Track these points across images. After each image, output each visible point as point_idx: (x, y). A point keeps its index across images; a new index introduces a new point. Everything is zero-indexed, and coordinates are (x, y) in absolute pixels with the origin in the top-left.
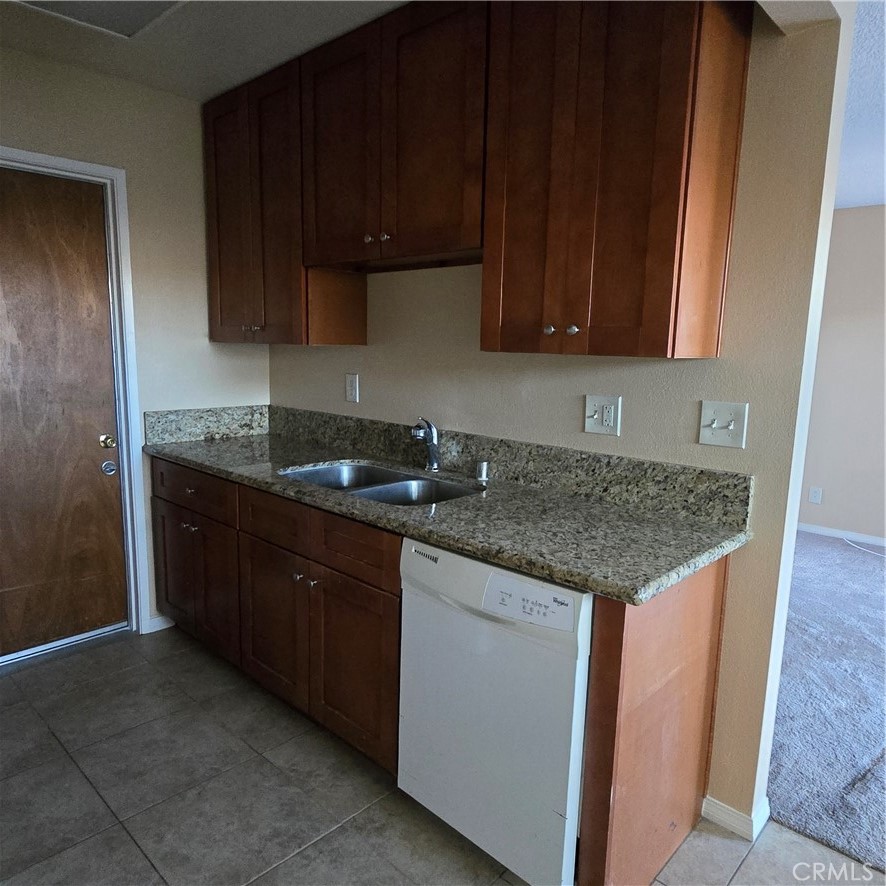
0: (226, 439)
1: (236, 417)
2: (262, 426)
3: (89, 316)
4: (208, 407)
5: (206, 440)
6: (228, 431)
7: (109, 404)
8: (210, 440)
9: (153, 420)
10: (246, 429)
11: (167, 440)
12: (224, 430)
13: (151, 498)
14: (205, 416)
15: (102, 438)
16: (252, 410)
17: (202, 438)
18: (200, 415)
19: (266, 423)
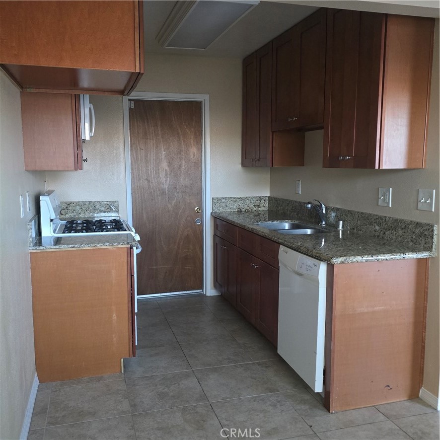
0: (247, 211)
1: (252, 201)
2: (265, 207)
3: (194, 157)
4: (239, 196)
5: (238, 211)
6: (248, 208)
7: (199, 194)
8: (240, 211)
9: (216, 201)
10: (257, 207)
11: (221, 210)
12: (246, 207)
13: (214, 235)
14: (238, 200)
15: (196, 209)
16: (260, 199)
17: (236, 210)
18: (235, 200)
19: (267, 205)
